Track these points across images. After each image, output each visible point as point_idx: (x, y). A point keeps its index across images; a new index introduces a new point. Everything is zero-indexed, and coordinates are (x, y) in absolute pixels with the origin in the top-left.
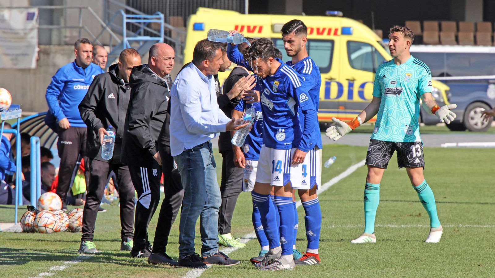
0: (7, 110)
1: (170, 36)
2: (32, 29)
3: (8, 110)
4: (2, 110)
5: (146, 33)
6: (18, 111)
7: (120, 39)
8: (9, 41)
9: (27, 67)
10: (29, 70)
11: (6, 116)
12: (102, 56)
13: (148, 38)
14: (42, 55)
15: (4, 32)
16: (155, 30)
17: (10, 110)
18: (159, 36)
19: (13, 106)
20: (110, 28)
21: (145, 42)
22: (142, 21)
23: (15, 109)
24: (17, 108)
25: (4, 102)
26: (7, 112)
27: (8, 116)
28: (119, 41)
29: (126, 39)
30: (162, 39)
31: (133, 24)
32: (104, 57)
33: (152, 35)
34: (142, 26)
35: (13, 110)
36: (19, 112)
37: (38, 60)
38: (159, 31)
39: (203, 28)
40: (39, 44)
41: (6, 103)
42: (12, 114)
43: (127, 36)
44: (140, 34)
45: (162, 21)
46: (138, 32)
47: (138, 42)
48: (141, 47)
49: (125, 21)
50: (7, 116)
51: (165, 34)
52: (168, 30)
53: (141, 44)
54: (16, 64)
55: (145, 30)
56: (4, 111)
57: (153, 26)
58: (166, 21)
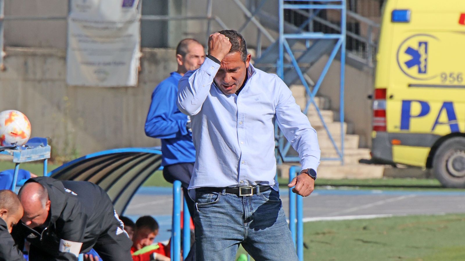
0: (24, 146)
1: (357, 32)
2: (131, 22)
3: (26, 146)
4: (15, 146)
5: (318, 28)
6: (44, 148)
7: (274, 37)
8: (94, 42)
9: (122, 84)
10: (126, 88)
11: (21, 157)
12: (197, 57)
13: (320, 35)
14: (146, 64)
15: (85, 27)
16: (332, 22)
17: (30, 147)
18: (339, 33)
19: (34, 141)
20: (257, 19)
21: (316, 41)
22: (311, 7)
23: (38, 146)
24: (42, 144)
25: (19, 132)
26: (23, 149)
27: (26, 156)
28: (273, 41)
29: (283, 37)
30: (342, 38)
31: (295, 12)
32: (200, 58)
33: (327, 30)
34: (311, 15)
35: (35, 146)
36: (46, 151)
37: (140, 72)
38: (339, 24)
39: (408, 17)
40: (142, 46)
41: (22, 135)
42: (33, 153)
43: (285, 32)
44: (307, 29)
45: (344, 7)
46: (304, 25)
47: (303, 41)
48: (309, 49)
49: (282, 7)
50: (23, 155)
51: (349, 28)
52: (353, 22)
53: (308, 44)
54: (103, 80)
55: (315, 23)
56: (18, 148)
57: (329, 15)
58: (350, 7)
